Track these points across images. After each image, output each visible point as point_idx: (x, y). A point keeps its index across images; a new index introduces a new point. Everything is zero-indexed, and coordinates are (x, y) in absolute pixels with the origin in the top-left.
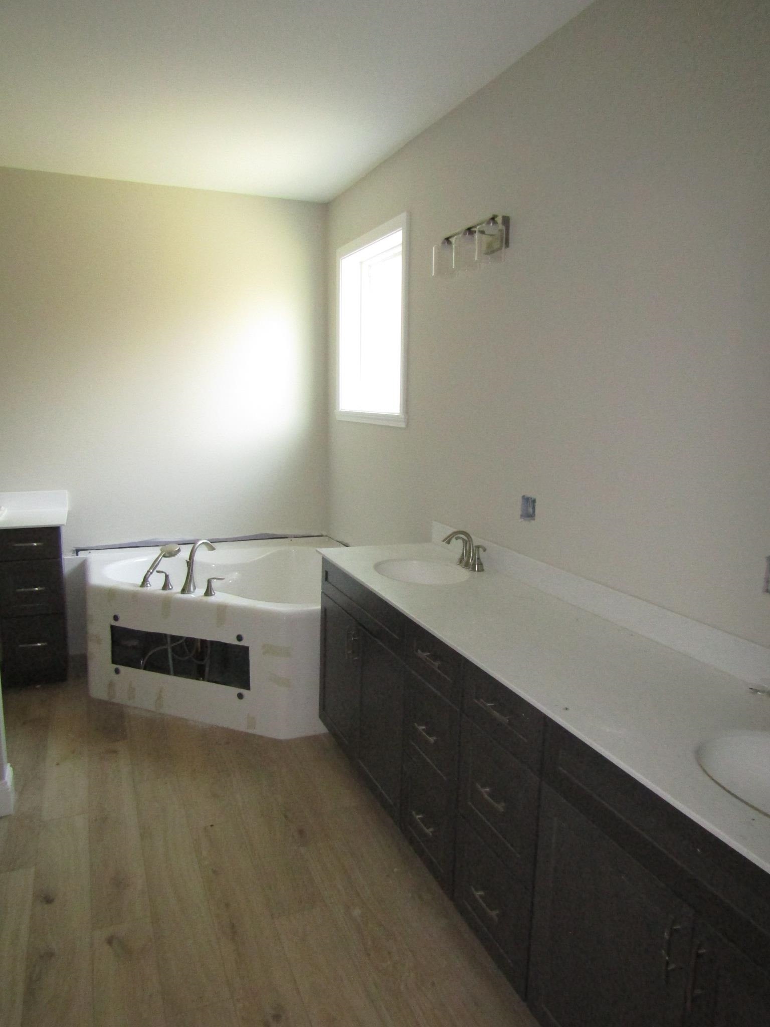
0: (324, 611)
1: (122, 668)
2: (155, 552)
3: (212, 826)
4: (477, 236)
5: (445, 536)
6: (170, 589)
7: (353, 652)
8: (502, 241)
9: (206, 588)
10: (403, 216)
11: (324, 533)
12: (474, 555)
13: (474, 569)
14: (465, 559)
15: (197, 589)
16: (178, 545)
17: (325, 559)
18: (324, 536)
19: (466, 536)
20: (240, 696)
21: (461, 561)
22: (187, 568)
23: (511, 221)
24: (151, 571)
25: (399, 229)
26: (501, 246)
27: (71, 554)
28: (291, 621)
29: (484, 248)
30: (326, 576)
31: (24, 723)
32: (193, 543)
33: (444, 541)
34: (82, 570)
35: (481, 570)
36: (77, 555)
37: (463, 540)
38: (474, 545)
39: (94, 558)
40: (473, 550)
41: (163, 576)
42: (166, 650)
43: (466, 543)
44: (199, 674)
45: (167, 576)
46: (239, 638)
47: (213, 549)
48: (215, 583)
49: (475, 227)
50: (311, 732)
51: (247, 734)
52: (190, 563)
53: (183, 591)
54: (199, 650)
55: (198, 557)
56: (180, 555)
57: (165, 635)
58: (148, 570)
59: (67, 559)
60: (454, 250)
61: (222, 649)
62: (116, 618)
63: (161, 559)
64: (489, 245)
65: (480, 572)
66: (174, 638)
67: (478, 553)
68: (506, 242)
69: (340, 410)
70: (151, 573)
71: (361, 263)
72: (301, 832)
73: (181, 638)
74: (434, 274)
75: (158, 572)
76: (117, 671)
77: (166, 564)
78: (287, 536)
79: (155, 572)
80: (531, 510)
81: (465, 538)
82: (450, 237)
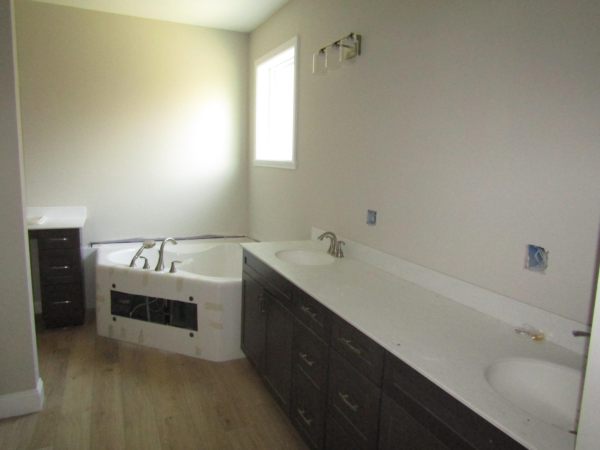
0: (244, 282)
1: (118, 318)
2: (140, 245)
3: (171, 418)
4: (341, 48)
5: (319, 236)
6: (148, 268)
7: (261, 308)
8: (356, 52)
9: (171, 267)
10: (295, 38)
11: (246, 235)
12: (338, 247)
13: (337, 256)
14: (332, 250)
15: (165, 268)
16: (154, 241)
17: (245, 249)
18: (246, 237)
19: (332, 235)
20: (192, 335)
21: (329, 251)
22: (159, 255)
23: (362, 38)
24: (136, 257)
25: (293, 47)
26: (356, 55)
27: (88, 246)
28: (224, 288)
29: (345, 55)
30: (245, 260)
31: (54, 352)
32: (163, 240)
33: (319, 238)
34: (94, 256)
35: (342, 256)
36: (92, 247)
37: (331, 238)
38: (338, 241)
39: (102, 249)
40: (337, 245)
41: (144, 260)
42: (146, 306)
43: (333, 239)
44: (166, 321)
45: (146, 260)
46: (191, 299)
47: (176, 243)
48: (176, 265)
49: (339, 41)
50: (235, 358)
51: (195, 359)
52: (161, 252)
53: (156, 269)
54: (167, 306)
55: (165, 248)
56: (155, 247)
57: (145, 297)
58: (134, 256)
59: (85, 249)
60: (326, 57)
61: (180, 305)
62: (114, 286)
63: (143, 249)
64: (348, 54)
65: (341, 258)
66: (151, 299)
67: (340, 247)
68: (359, 52)
69: (256, 159)
70: (137, 258)
71: (270, 69)
72: (228, 421)
73: (154, 298)
74: (314, 71)
75: (141, 257)
76: (114, 319)
77: (146, 253)
78: (223, 237)
79: (139, 258)
80: (373, 219)
81: (332, 237)
82: (325, 48)
